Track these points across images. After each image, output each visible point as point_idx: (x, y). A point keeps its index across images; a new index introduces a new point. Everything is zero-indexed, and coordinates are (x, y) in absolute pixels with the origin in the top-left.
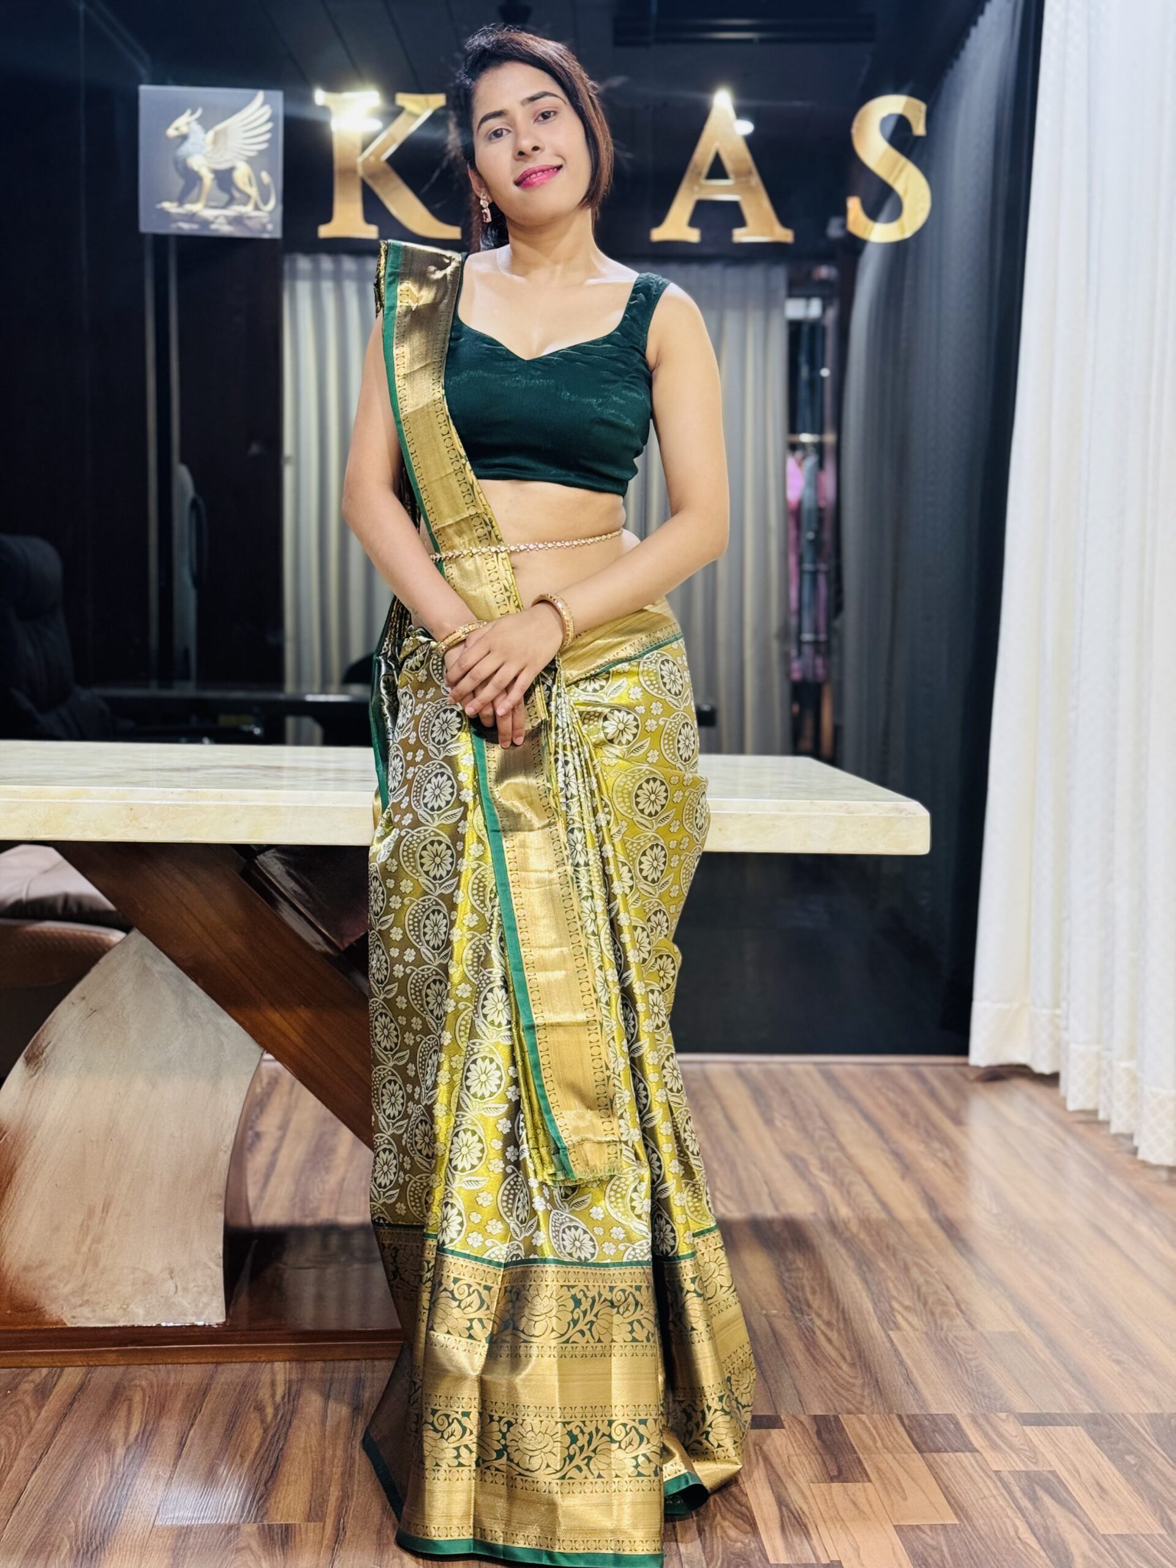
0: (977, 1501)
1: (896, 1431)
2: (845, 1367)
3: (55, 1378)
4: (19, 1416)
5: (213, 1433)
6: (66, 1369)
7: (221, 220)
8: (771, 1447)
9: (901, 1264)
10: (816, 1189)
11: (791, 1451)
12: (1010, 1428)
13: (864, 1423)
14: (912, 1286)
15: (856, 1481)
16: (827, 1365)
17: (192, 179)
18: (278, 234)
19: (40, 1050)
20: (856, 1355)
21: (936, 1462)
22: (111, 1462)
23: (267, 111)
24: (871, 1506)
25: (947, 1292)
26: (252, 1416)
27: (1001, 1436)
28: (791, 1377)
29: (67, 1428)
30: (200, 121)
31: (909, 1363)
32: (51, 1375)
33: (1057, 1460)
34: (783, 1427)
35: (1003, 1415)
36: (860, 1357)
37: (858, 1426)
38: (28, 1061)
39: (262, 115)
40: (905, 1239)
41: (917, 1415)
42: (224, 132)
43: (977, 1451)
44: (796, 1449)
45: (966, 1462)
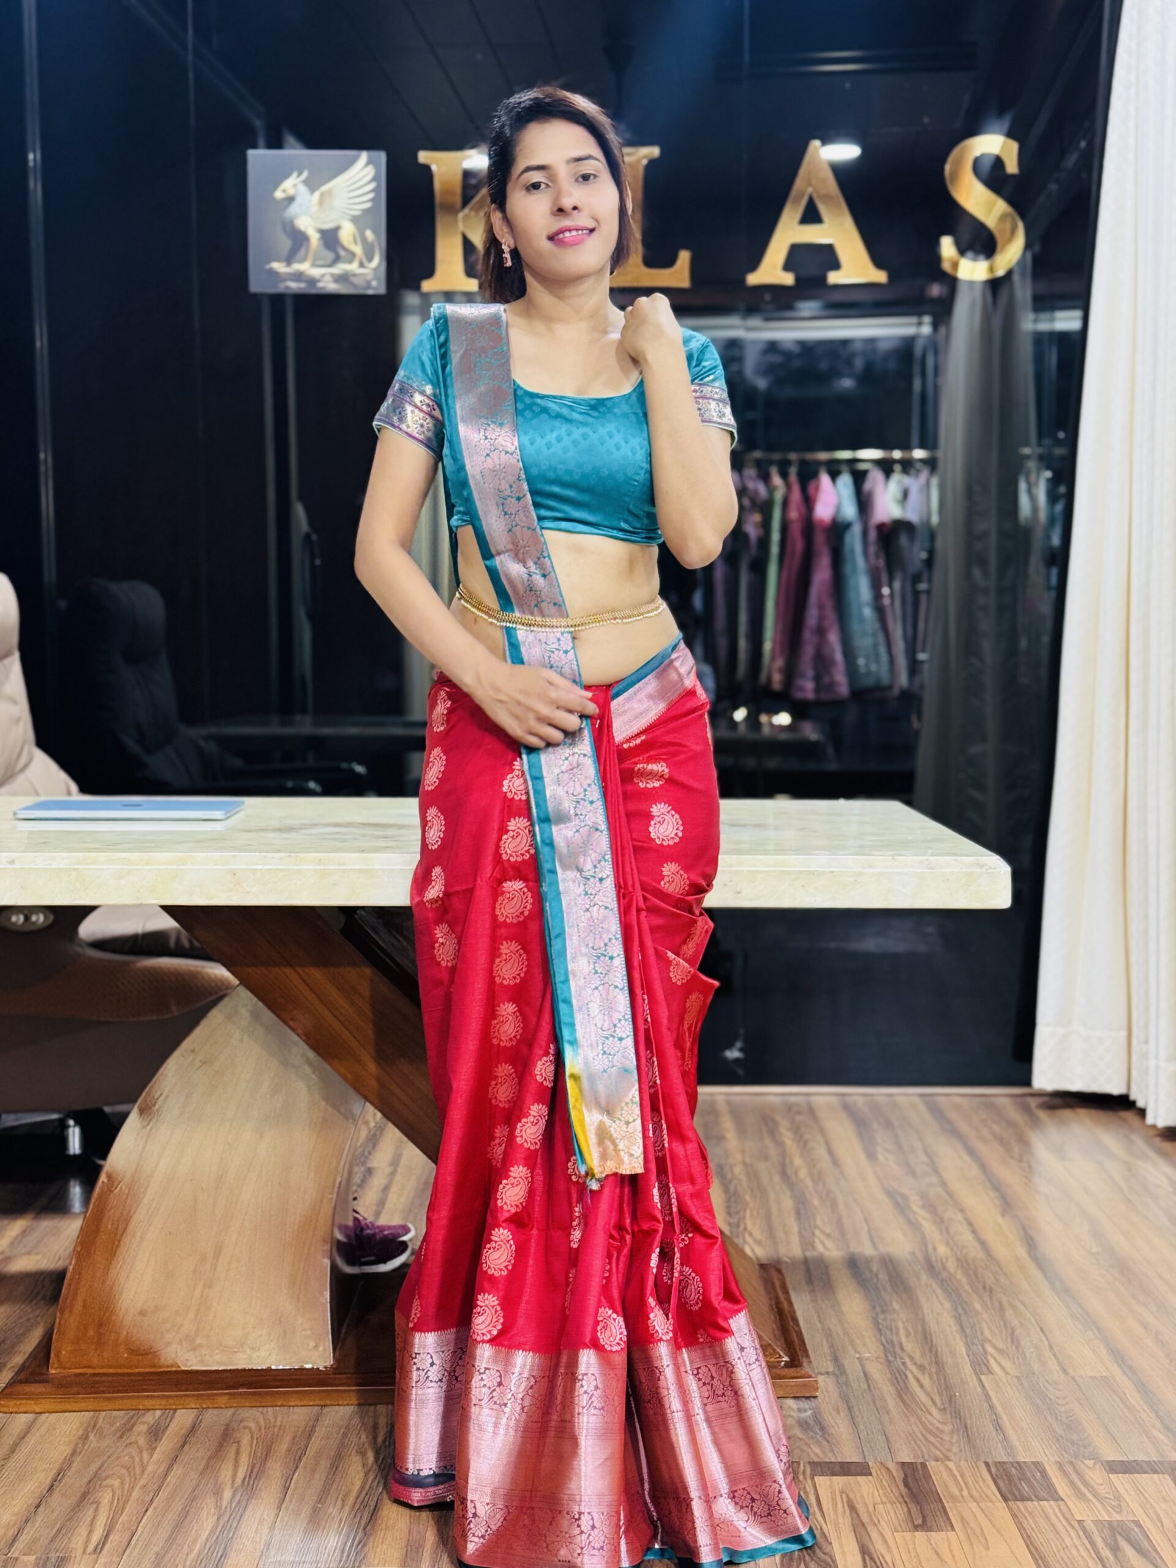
0: (1059, 1551)
1: (983, 1480)
2: (934, 1411)
3: (168, 1419)
4: (133, 1458)
5: (317, 1476)
6: (179, 1412)
7: (328, 278)
8: (858, 1495)
9: (997, 1304)
10: (914, 1225)
11: (878, 1500)
12: (1096, 1476)
13: (951, 1471)
14: (1005, 1326)
15: (939, 1530)
16: (919, 1412)
17: (299, 239)
18: (382, 290)
19: (153, 1102)
20: (946, 1400)
21: (1021, 1512)
22: (218, 1507)
23: (370, 171)
24: (953, 1556)
25: (1042, 1335)
26: (354, 1459)
27: (1087, 1485)
28: (881, 1423)
29: (178, 1470)
30: (306, 182)
31: (999, 1408)
32: (164, 1417)
33: (1141, 1511)
34: (871, 1474)
35: (1090, 1463)
36: (950, 1402)
37: (945, 1474)
38: (142, 1111)
39: (365, 176)
40: (1002, 1279)
41: (1004, 1462)
42: (330, 193)
43: (1063, 1500)
44: (882, 1495)
45: (1051, 1511)
